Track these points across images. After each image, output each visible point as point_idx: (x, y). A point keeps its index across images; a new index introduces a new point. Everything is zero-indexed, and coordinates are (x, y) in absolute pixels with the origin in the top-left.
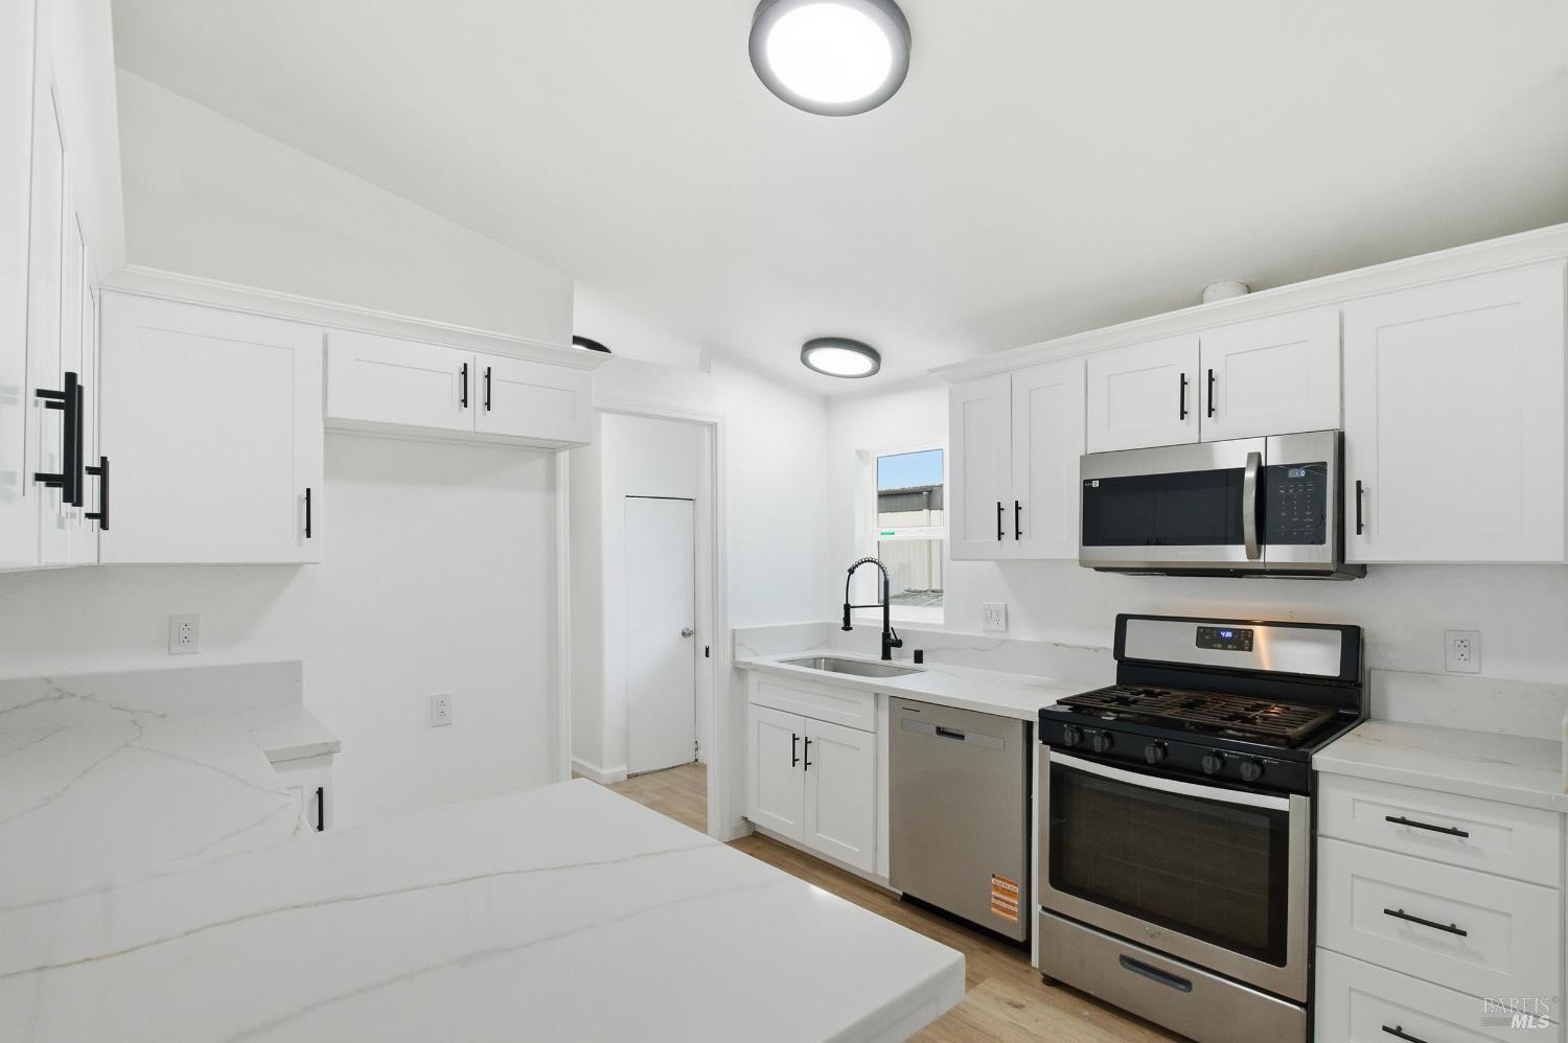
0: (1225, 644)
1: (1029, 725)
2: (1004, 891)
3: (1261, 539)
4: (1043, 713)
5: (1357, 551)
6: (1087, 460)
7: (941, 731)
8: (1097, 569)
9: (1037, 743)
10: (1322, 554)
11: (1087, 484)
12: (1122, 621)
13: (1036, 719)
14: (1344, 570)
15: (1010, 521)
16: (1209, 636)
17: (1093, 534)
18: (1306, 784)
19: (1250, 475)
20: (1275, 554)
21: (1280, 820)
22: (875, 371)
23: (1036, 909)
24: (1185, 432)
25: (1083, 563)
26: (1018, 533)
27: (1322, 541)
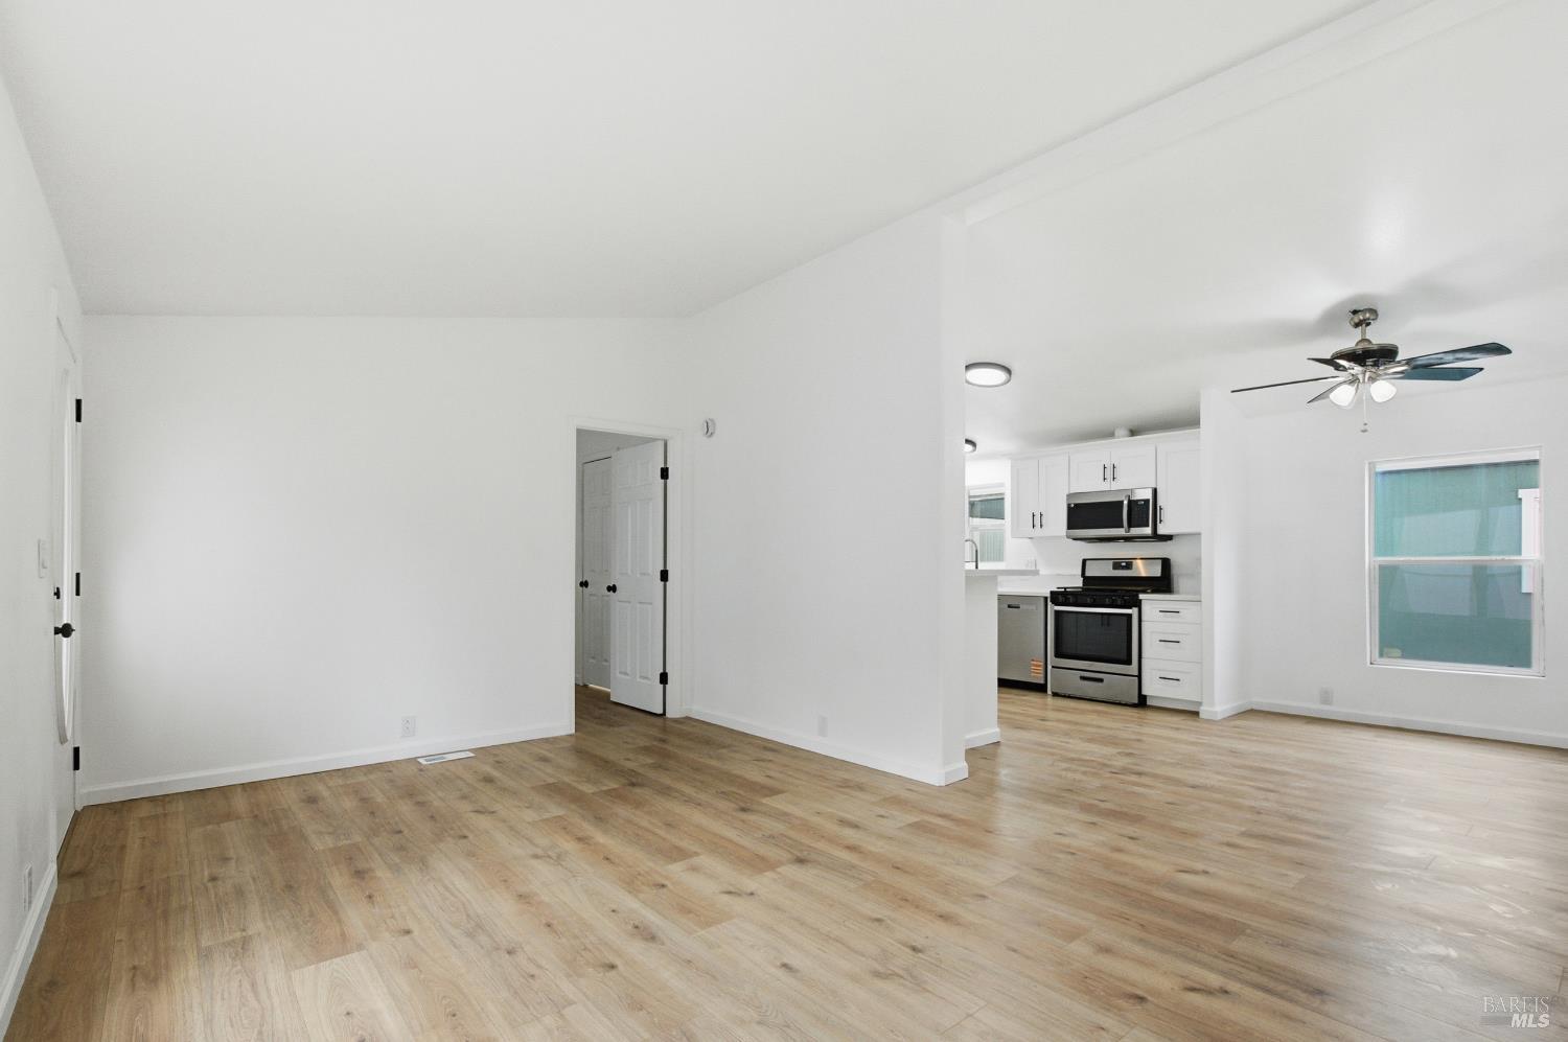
0: (1123, 568)
1: (1046, 598)
2: (1036, 666)
3: (1130, 525)
4: (1052, 593)
5: (1162, 530)
6: (1069, 496)
7: (1009, 606)
8: (1074, 539)
9: (1049, 603)
10: (1148, 531)
11: (1069, 505)
12: (1084, 561)
13: (1048, 595)
14: (1157, 537)
15: (1037, 520)
16: (1117, 565)
17: (1071, 525)
18: (1138, 604)
19: (1126, 502)
20: (1135, 531)
21: (1129, 616)
22: (974, 450)
23: (1049, 667)
24: (1105, 486)
25: (1068, 537)
26: (1041, 526)
27: (1148, 526)
